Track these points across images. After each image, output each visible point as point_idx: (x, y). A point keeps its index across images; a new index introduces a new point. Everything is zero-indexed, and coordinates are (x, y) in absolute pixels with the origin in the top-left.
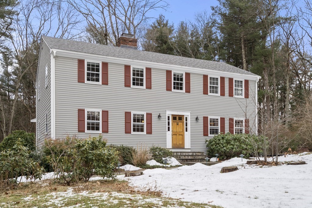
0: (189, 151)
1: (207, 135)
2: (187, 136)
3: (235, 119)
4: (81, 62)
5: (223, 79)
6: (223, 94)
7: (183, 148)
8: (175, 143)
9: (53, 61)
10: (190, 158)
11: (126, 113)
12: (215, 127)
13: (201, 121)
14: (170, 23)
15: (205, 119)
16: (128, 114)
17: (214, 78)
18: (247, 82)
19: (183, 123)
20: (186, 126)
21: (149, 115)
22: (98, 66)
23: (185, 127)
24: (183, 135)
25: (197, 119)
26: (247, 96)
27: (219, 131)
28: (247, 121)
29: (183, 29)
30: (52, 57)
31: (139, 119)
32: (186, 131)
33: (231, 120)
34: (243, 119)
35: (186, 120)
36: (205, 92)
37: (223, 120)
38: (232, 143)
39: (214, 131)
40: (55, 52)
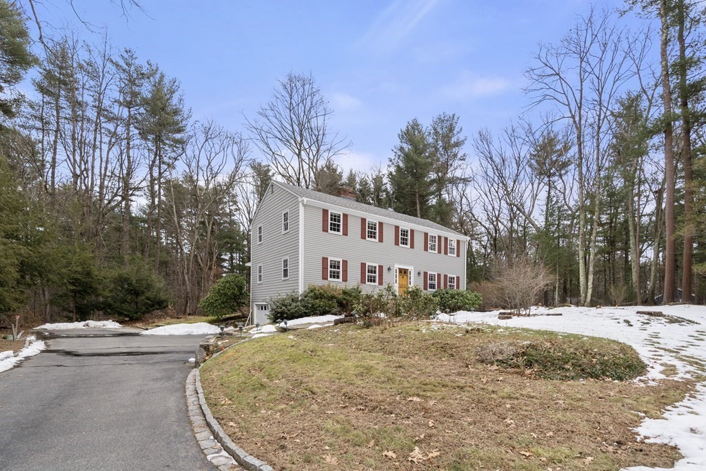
1: (427, 289)
3: (449, 275)
4: (325, 212)
5: (440, 237)
6: (439, 252)
9: (302, 209)
11: (362, 264)
12: (432, 282)
13: (422, 275)
14: (339, 171)
15: (426, 274)
16: (363, 265)
17: (433, 237)
18: (458, 242)
19: (407, 276)
20: (410, 279)
21: (381, 267)
22: (339, 217)
25: (419, 274)
26: (458, 255)
27: (436, 287)
28: (458, 278)
29: (352, 178)
30: (301, 205)
31: (372, 270)
32: (410, 284)
33: (446, 276)
34: (455, 276)
35: (410, 274)
36: (426, 249)
37: (439, 275)
38: (456, 297)
39: (432, 286)
40: (305, 200)
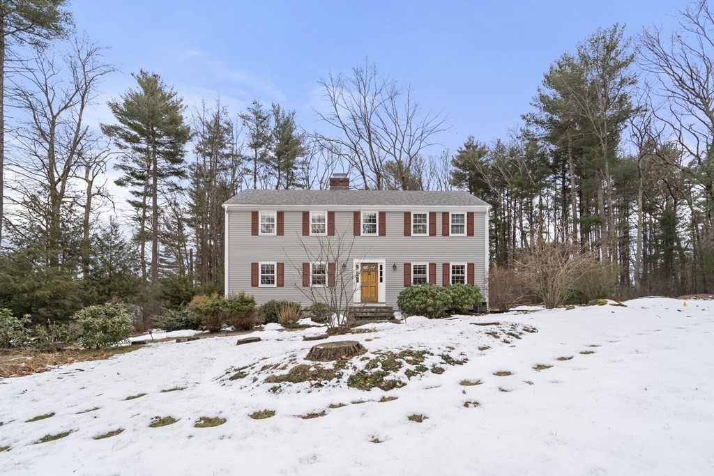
0: (384, 305)
1: (410, 286)
2: (382, 288)
3: (452, 263)
4: (255, 214)
5: (433, 215)
6: (433, 233)
7: (377, 302)
8: (365, 296)
9: (226, 216)
10: (368, 314)
11: (304, 264)
12: (421, 275)
13: (401, 269)
15: (407, 266)
16: (306, 265)
17: (420, 215)
18: (471, 215)
19: (377, 271)
20: (381, 275)
21: (332, 266)
22: (274, 216)
23: (379, 277)
24: (376, 287)
25: (394, 267)
26: (471, 233)
27: (428, 281)
28: (471, 265)
32: (381, 281)
33: (446, 265)
34: (465, 264)
35: (381, 269)
36: (407, 233)
37: (433, 266)
39: (420, 281)
